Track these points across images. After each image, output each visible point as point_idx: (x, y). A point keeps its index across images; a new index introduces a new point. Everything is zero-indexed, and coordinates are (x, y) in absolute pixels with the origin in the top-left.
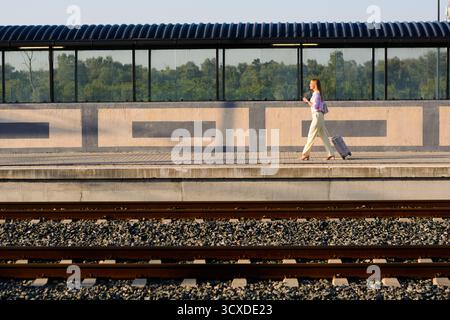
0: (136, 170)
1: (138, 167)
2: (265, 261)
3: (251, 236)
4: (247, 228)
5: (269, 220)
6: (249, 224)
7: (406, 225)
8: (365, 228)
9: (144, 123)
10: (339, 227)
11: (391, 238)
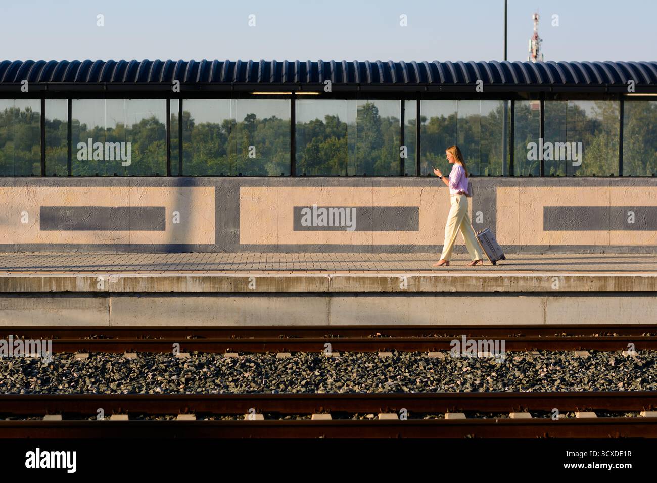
0: (40, 279)
1: (43, 275)
2: (218, 416)
3: (205, 379)
4: (201, 366)
5: (236, 355)
6: (203, 360)
7: (437, 362)
8: (376, 367)
9: (58, 209)
10: (337, 365)
11: (414, 382)
